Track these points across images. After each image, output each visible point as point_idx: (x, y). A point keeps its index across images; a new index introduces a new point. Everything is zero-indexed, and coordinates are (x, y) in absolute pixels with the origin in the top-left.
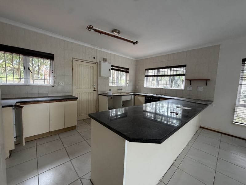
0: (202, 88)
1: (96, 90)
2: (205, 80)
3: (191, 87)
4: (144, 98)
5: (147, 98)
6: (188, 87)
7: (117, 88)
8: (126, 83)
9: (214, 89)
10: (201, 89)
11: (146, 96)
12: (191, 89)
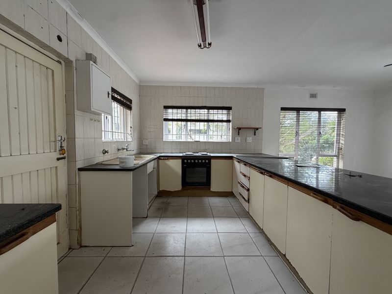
0: (251, 138)
1: (64, 158)
2: (253, 128)
3: (239, 138)
4: (179, 161)
5: (187, 160)
6: (236, 138)
7: (115, 146)
8: (125, 133)
9: (262, 140)
10: (250, 140)
11: (183, 158)
12: (239, 141)
